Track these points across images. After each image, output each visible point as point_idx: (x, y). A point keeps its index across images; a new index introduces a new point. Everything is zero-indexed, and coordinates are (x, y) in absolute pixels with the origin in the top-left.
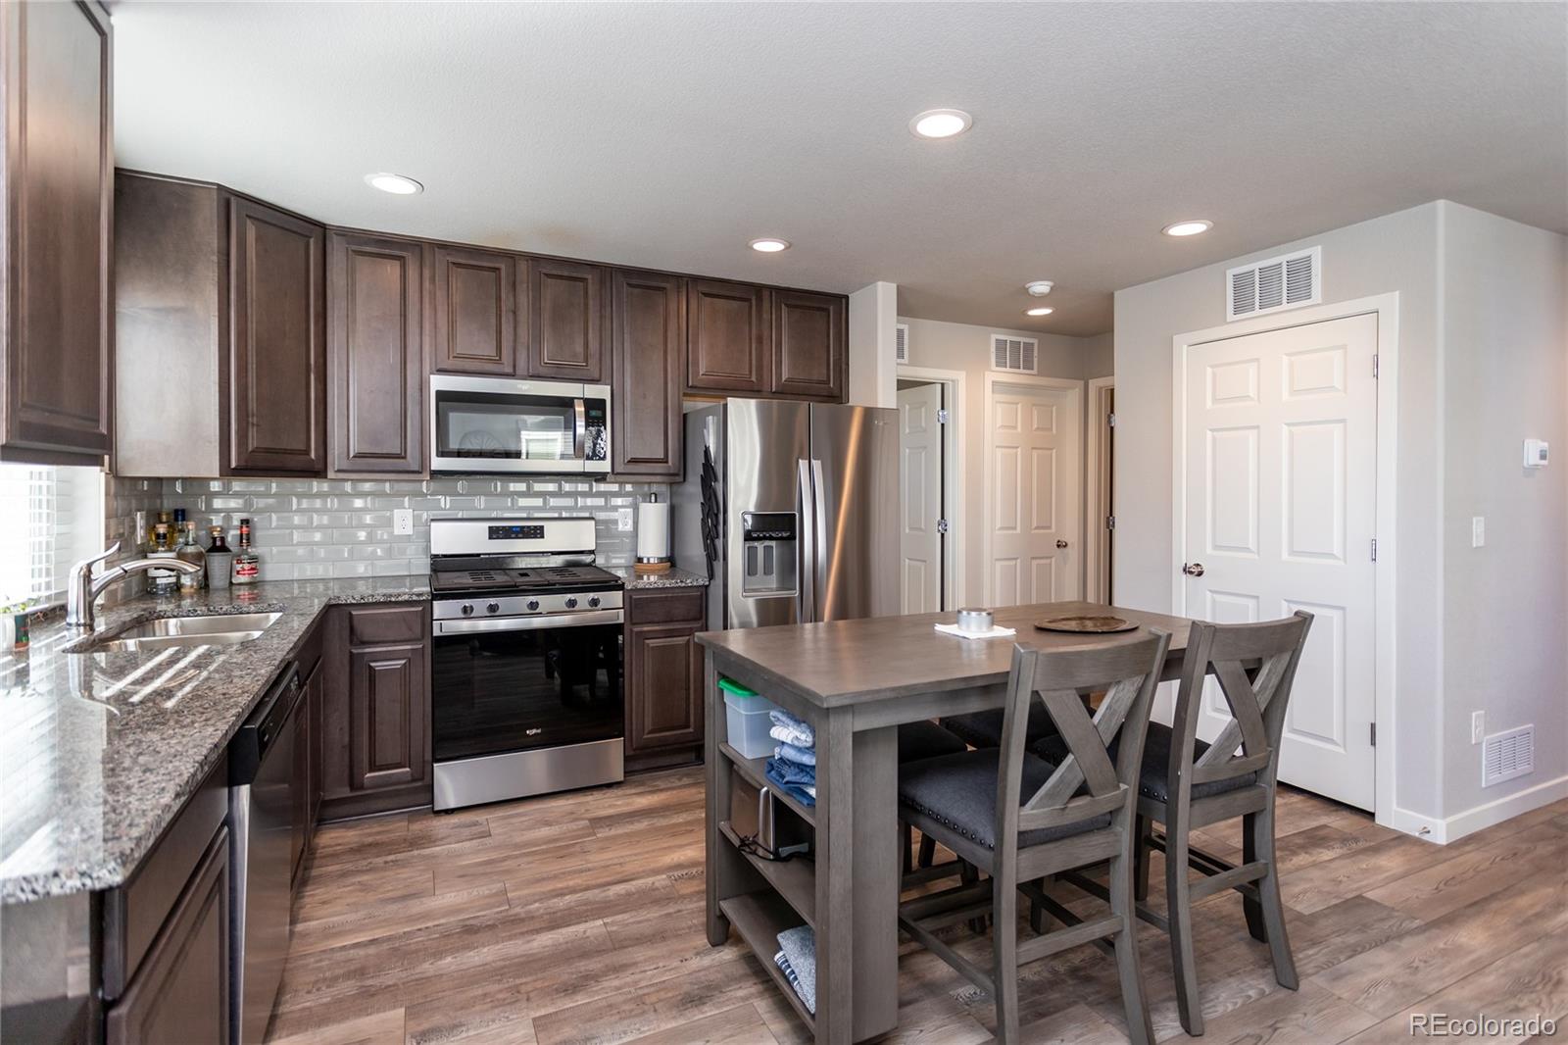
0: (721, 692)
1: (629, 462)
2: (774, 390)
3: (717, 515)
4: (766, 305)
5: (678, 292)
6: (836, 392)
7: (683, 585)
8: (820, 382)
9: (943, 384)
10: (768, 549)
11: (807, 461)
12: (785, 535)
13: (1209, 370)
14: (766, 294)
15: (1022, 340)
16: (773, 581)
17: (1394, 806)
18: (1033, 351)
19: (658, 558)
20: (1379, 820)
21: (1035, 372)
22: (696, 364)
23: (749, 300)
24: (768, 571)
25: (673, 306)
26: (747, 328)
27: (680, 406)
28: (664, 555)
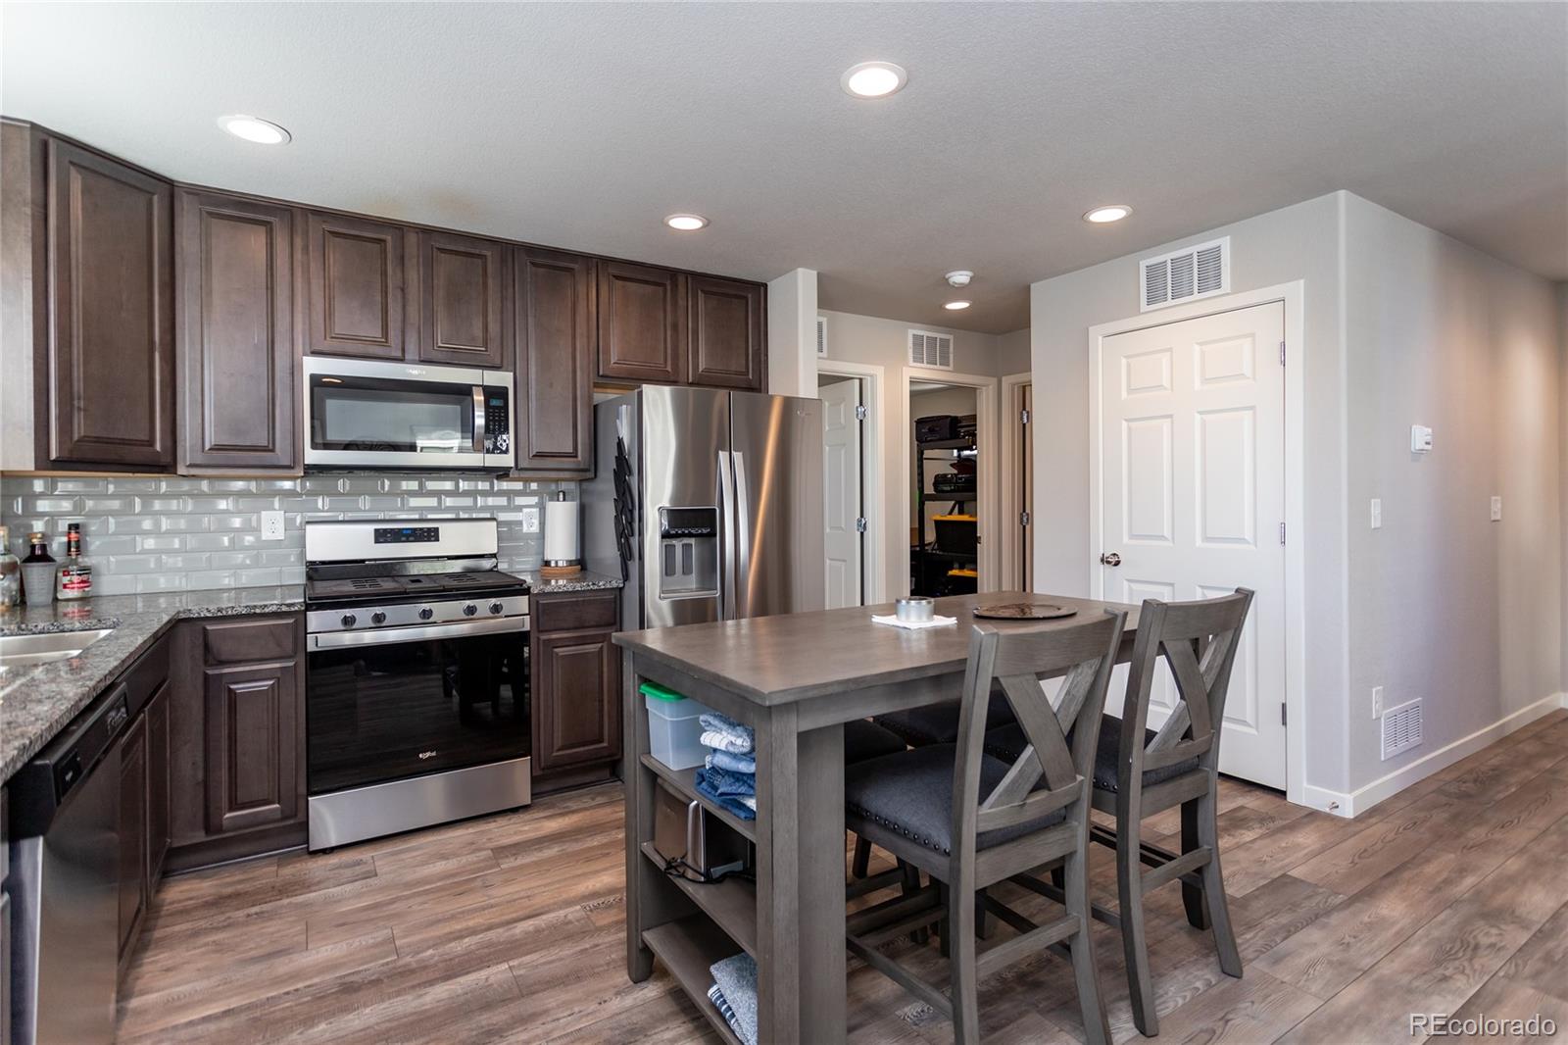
0: (643, 697)
1: (534, 456)
2: (690, 381)
3: (631, 512)
4: (682, 290)
5: (588, 274)
6: (755, 385)
7: (596, 587)
8: (737, 373)
9: (861, 380)
10: (687, 547)
11: (727, 453)
12: (705, 531)
13: (1124, 361)
14: (681, 279)
15: (939, 336)
16: (692, 581)
17: (1305, 784)
18: (948, 347)
19: (567, 561)
20: (1290, 798)
21: (951, 368)
22: (607, 352)
23: (664, 285)
24: (686, 571)
25: (581, 289)
26: (661, 315)
27: (590, 397)
28: (573, 557)
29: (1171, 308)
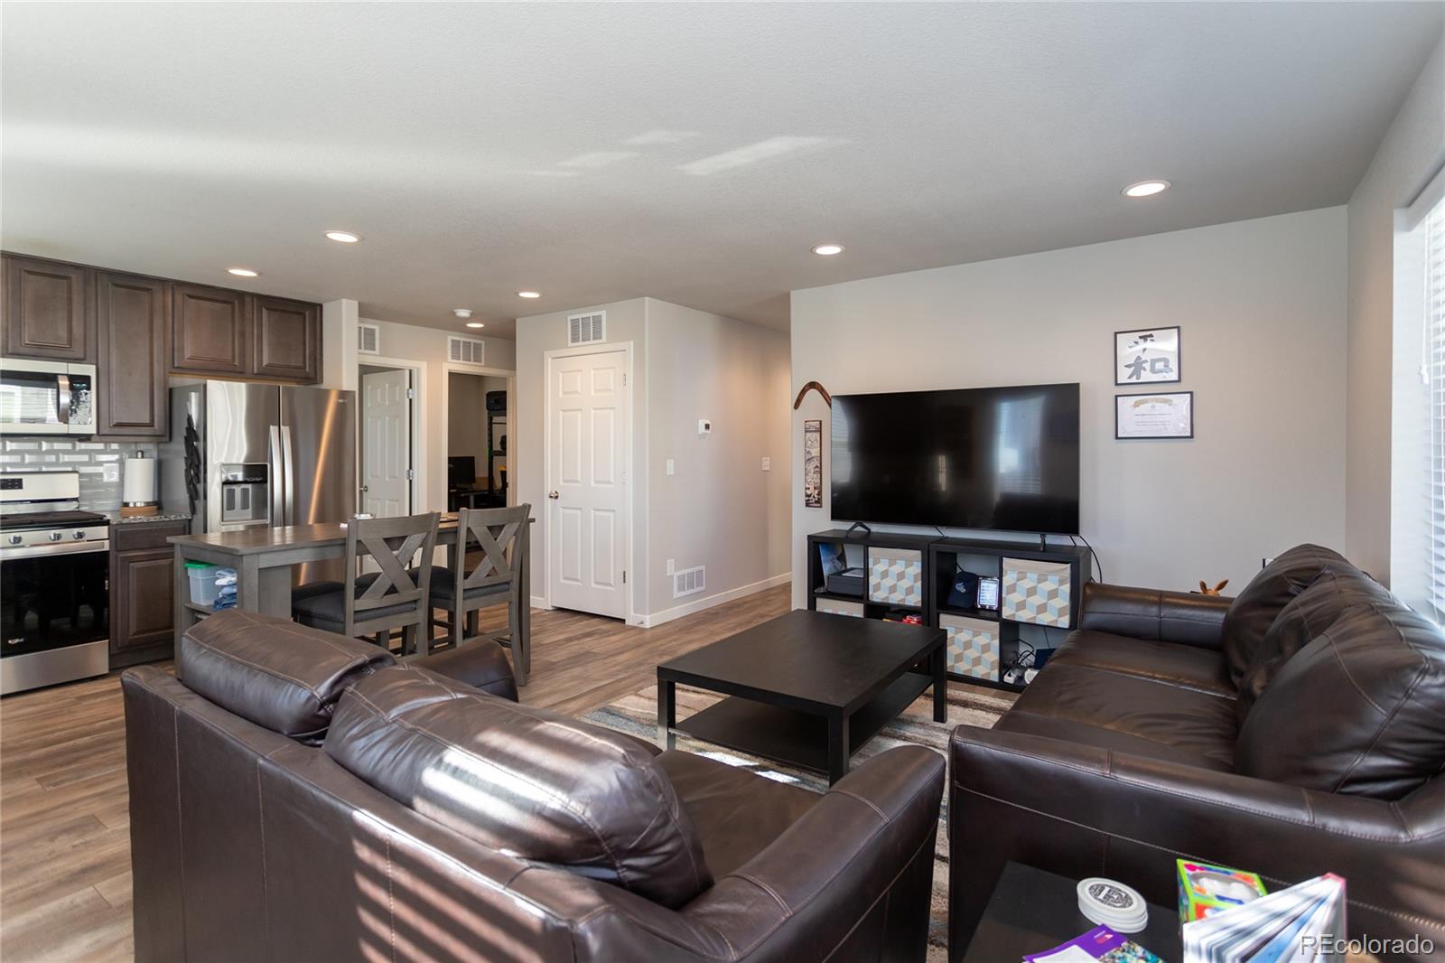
1: (115, 426)
2: (255, 371)
3: (198, 467)
4: (248, 307)
5: (164, 292)
6: (312, 375)
7: (167, 519)
8: (298, 368)
9: (411, 371)
10: (245, 492)
11: (277, 427)
12: (258, 479)
14: (248, 299)
15: (472, 341)
16: (249, 512)
17: (632, 614)
18: (480, 348)
19: (145, 503)
20: (627, 623)
21: (483, 364)
22: (182, 349)
23: (231, 303)
24: (245, 506)
25: (158, 304)
26: (230, 325)
27: (166, 382)
28: (151, 500)
29: (582, 347)
